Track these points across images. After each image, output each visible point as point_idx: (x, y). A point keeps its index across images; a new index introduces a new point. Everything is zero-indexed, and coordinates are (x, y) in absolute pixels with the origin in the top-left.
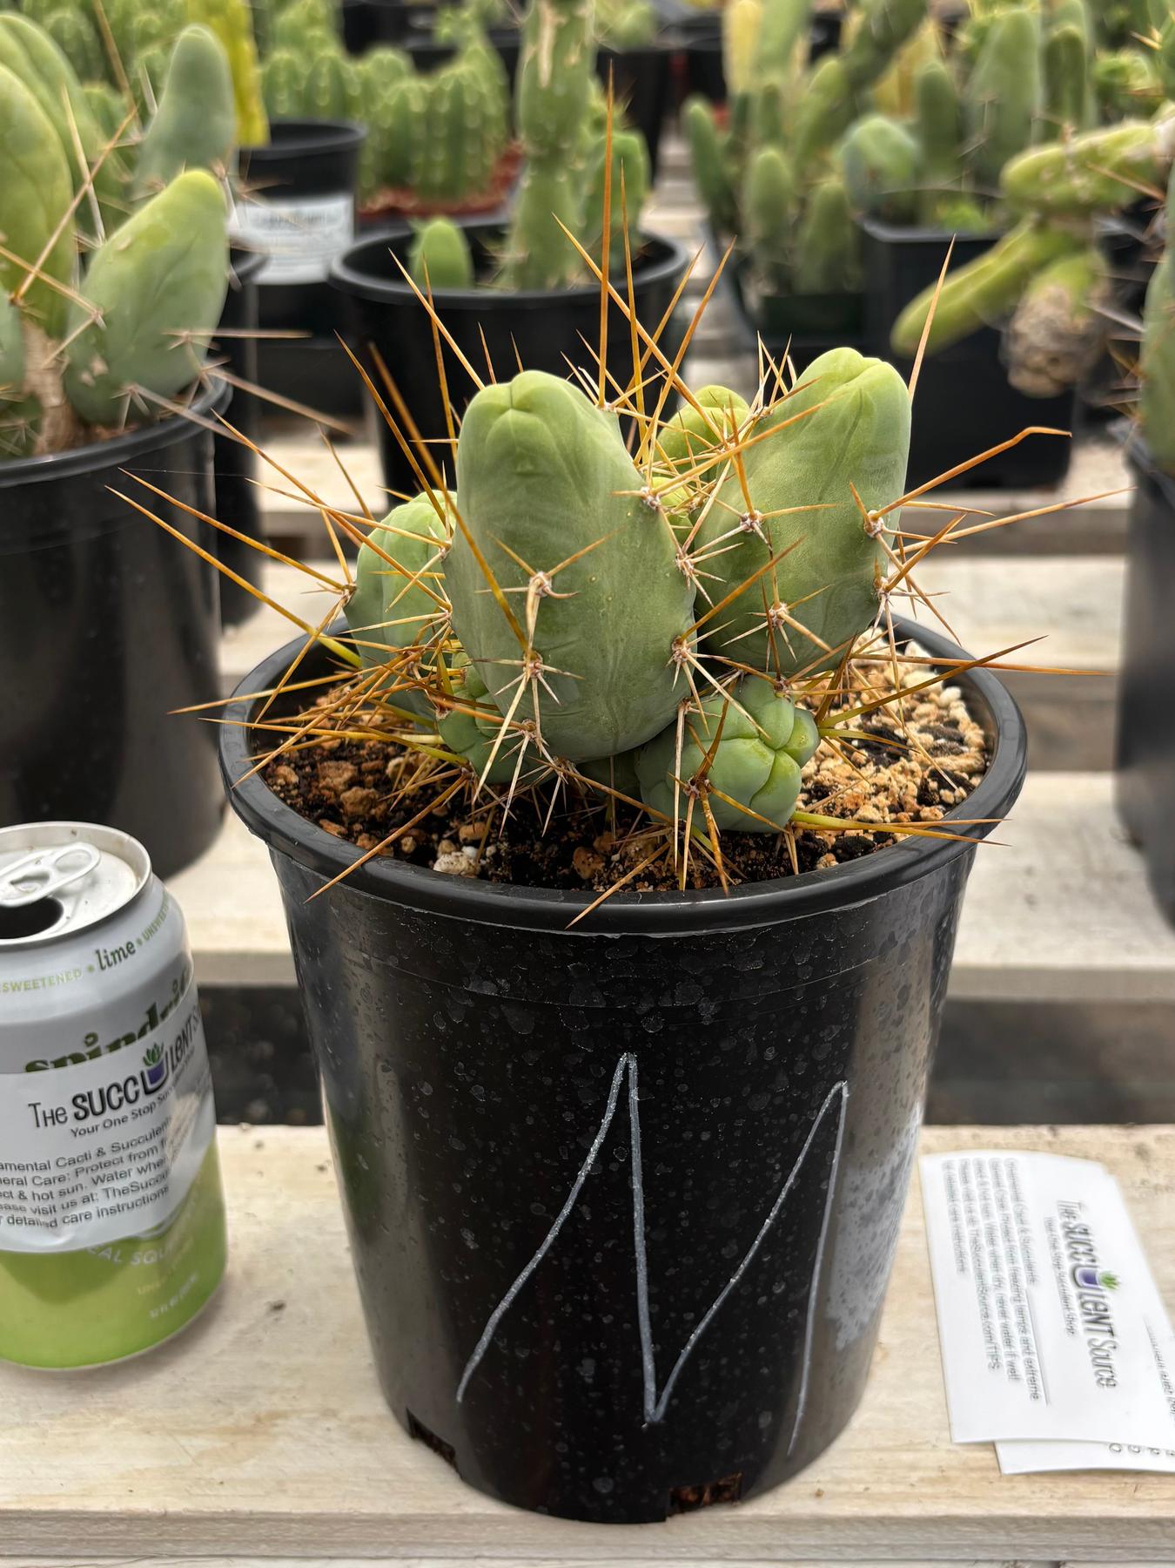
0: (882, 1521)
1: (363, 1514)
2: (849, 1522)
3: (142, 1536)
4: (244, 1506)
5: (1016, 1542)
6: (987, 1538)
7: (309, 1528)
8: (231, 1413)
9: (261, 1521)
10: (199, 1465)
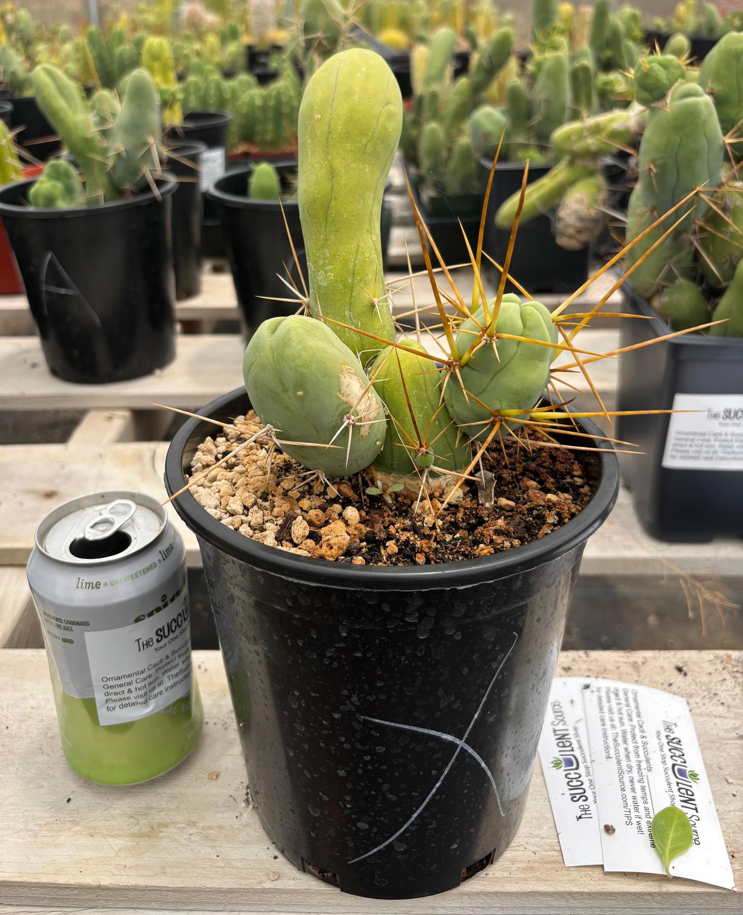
0: (496, 894)
1: (208, 888)
2: (478, 894)
3: (87, 897)
4: (142, 882)
6: (556, 903)
7: (177, 895)
8: (138, 824)
9: (150, 890)
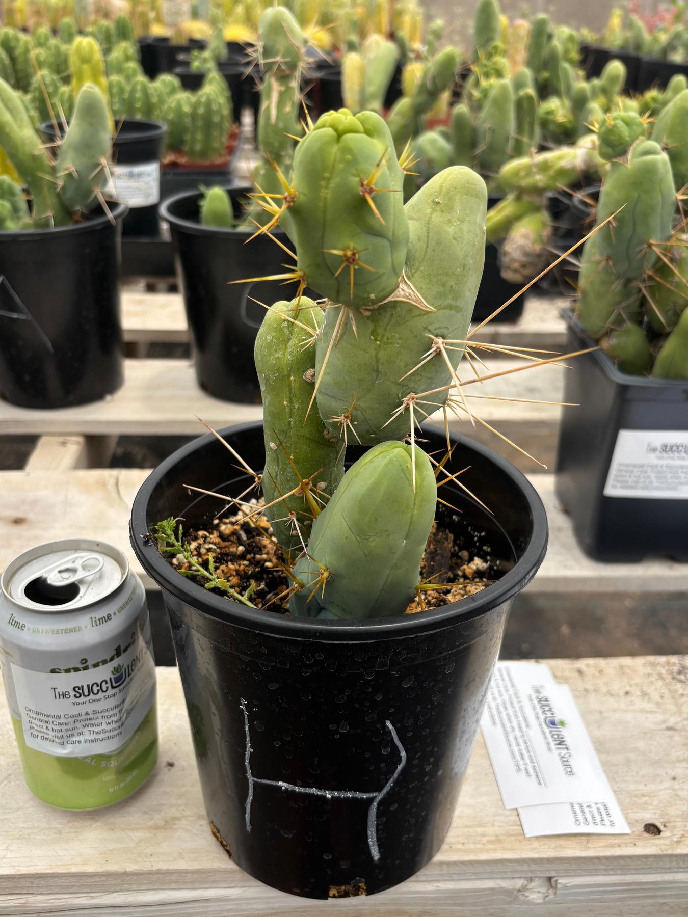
0: (471, 863)
1: (223, 868)
2: (455, 863)
3: (113, 882)
4: (164, 866)
5: (533, 869)
6: (519, 868)
7: (196, 876)
8: (152, 819)
9: (172, 873)
10: (140, 846)
